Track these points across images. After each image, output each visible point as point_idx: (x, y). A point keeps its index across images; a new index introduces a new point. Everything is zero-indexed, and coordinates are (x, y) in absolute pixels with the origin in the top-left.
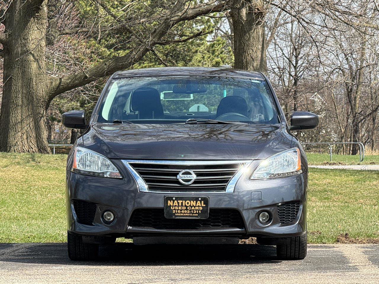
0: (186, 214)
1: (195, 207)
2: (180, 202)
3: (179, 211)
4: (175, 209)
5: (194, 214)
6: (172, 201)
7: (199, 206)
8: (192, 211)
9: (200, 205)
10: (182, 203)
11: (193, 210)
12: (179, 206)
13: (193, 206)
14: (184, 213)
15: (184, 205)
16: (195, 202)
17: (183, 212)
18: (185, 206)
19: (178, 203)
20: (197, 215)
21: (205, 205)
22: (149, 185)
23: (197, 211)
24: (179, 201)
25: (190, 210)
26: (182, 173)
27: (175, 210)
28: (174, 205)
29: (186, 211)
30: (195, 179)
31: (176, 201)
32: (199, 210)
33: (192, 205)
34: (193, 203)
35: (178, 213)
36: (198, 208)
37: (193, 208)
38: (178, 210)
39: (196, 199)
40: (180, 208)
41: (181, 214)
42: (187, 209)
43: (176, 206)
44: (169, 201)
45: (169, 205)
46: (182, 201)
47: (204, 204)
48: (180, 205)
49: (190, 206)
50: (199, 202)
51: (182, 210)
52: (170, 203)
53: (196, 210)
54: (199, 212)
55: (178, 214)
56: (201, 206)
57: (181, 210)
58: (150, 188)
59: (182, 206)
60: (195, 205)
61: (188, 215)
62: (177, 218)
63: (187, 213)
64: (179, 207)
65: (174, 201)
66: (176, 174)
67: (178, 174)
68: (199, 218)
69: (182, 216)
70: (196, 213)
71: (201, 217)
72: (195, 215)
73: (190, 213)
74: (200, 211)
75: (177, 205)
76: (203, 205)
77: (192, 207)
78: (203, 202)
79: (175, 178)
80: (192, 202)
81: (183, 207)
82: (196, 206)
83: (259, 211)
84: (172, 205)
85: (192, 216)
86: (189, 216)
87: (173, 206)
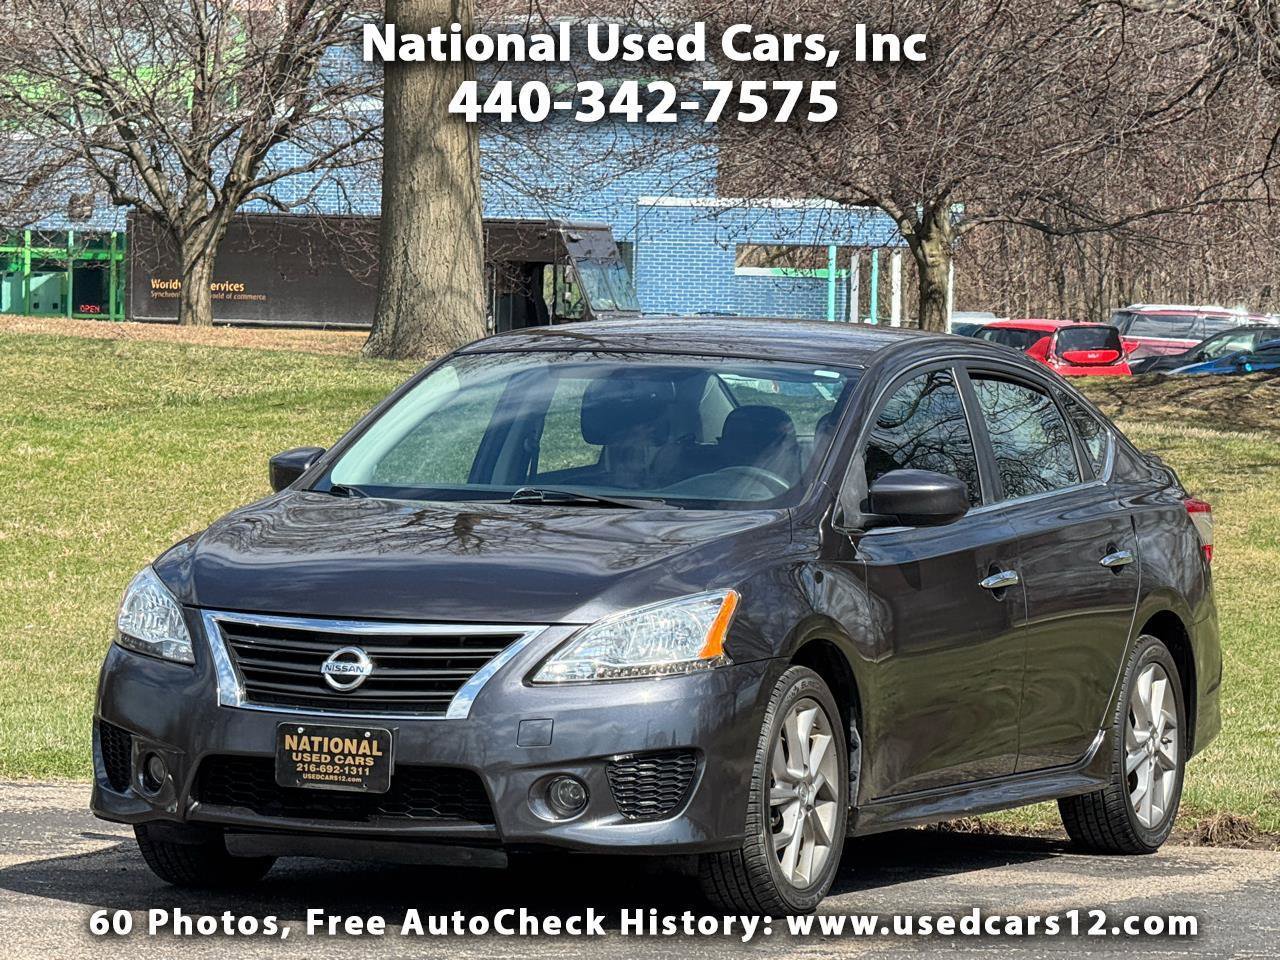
0: (331, 777)
1: (354, 757)
2: (316, 740)
3: (313, 768)
4: (302, 761)
5: (352, 776)
6: (295, 738)
7: (364, 755)
8: (347, 769)
9: (369, 753)
10: (321, 744)
11: (350, 765)
12: (312, 752)
13: (350, 754)
14: (326, 773)
15: (325, 750)
16: (355, 741)
17: (322, 769)
18: (330, 752)
19: (312, 744)
20: (359, 780)
21: (380, 754)
22: (247, 686)
23: (360, 769)
24: (313, 738)
25: (342, 766)
26: (335, 655)
27: (304, 763)
28: (300, 749)
29: (330, 769)
30: (368, 677)
31: (305, 739)
32: (365, 767)
33: (346, 752)
34: (350, 745)
35: (309, 772)
36: (359, 760)
37: (349, 760)
38: (310, 763)
39: (358, 736)
40: (315, 758)
41: (319, 777)
42: (332, 763)
43: (304, 751)
44: (288, 737)
45: (287, 748)
46: (320, 739)
47: (378, 750)
48: (316, 749)
49: (342, 753)
50: (365, 743)
51: (321, 763)
52: (290, 742)
53: (358, 766)
54: (364, 772)
55: (310, 776)
56: (371, 756)
57: (318, 765)
58: (251, 696)
59: (321, 751)
60: (354, 752)
61: (336, 778)
62: (306, 786)
63: (333, 774)
64: (314, 756)
65: (300, 737)
66: (320, 659)
67: (325, 658)
68: (364, 789)
69: (320, 781)
70: (357, 776)
71: (369, 788)
72: (354, 780)
73: (343, 774)
74: (367, 770)
75: (309, 749)
76: (375, 753)
77: (346, 756)
78: (375, 743)
79: (313, 668)
80: (347, 741)
81: (323, 756)
82: (357, 755)
83: (543, 777)
84: (295, 748)
85: (346, 783)
86: (339, 783)
87: (297, 752)
